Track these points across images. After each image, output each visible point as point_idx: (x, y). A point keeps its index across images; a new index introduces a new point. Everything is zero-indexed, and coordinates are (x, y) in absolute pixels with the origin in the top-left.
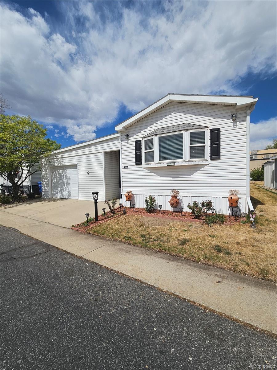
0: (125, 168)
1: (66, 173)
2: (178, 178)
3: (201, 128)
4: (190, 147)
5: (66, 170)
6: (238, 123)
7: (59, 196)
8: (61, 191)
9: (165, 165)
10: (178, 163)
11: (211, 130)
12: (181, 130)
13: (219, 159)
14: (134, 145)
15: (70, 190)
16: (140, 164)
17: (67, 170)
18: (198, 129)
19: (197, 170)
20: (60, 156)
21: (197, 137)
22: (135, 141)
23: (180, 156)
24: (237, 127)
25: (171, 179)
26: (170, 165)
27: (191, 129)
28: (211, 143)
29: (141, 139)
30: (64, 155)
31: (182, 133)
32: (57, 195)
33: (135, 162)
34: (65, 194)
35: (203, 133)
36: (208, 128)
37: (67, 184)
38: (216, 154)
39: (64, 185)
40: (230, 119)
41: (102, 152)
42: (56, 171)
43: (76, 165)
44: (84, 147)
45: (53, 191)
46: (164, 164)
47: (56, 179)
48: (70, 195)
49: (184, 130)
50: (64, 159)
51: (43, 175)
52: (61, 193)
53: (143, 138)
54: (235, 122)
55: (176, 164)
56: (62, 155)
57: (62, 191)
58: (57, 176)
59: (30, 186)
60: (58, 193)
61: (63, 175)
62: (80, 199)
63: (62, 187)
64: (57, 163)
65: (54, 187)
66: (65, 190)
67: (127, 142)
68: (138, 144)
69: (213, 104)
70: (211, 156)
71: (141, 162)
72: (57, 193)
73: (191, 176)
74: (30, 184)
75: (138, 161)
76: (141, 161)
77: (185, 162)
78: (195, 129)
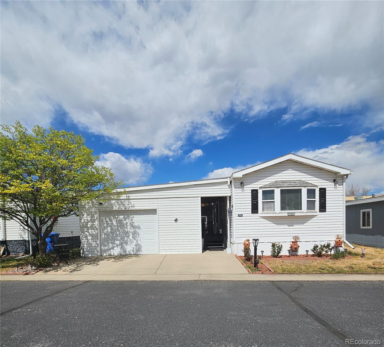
0: (238, 216)
1: (131, 220)
2: (293, 226)
3: (314, 186)
4: (307, 201)
5: (132, 216)
6: (337, 186)
7: (116, 251)
8: (121, 244)
9: (286, 215)
10: (297, 213)
11: (320, 188)
12: (300, 186)
13: (325, 211)
14: (251, 194)
15: (139, 243)
16: (257, 212)
17: (135, 216)
18: (312, 186)
19: (309, 219)
20: (124, 197)
21: (311, 193)
22: (251, 190)
23: (298, 207)
24: (336, 189)
25: (287, 227)
26: (292, 215)
27: (308, 186)
28: (320, 199)
29: (258, 189)
30: (132, 196)
31: (301, 189)
32: (111, 250)
33: (251, 210)
34: (129, 248)
35: (314, 190)
36: (318, 186)
37: (133, 234)
38: (323, 208)
39: (128, 237)
40: (332, 182)
41: (198, 197)
42: (112, 218)
43: (156, 209)
44: (172, 189)
45: (102, 245)
46: (285, 213)
47: (112, 229)
48: (139, 250)
49: (303, 186)
50: (132, 201)
51: (84, 222)
52: (121, 248)
53: (260, 188)
54: (335, 185)
55: (296, 214)
56: (128, 195)
57: (124, 245)
58: (112, 223)
59: (29, 241)
60: (115, 248)
61: (127, 223)
62: (160, 253)
63: (122, 238)
64: (118, 206)
65: (107, 240)
66: (129, 243)
67: (241, 189)
68: (254, 193)
69: (321, 169)
70: (320, 209)
71: (258, 211)
72: (113, 248)
73: (304, 225)
74: (28, 237)
75: (255, 209)
76: (258, 209)
77: (304, 213)
78: (310, 186)
